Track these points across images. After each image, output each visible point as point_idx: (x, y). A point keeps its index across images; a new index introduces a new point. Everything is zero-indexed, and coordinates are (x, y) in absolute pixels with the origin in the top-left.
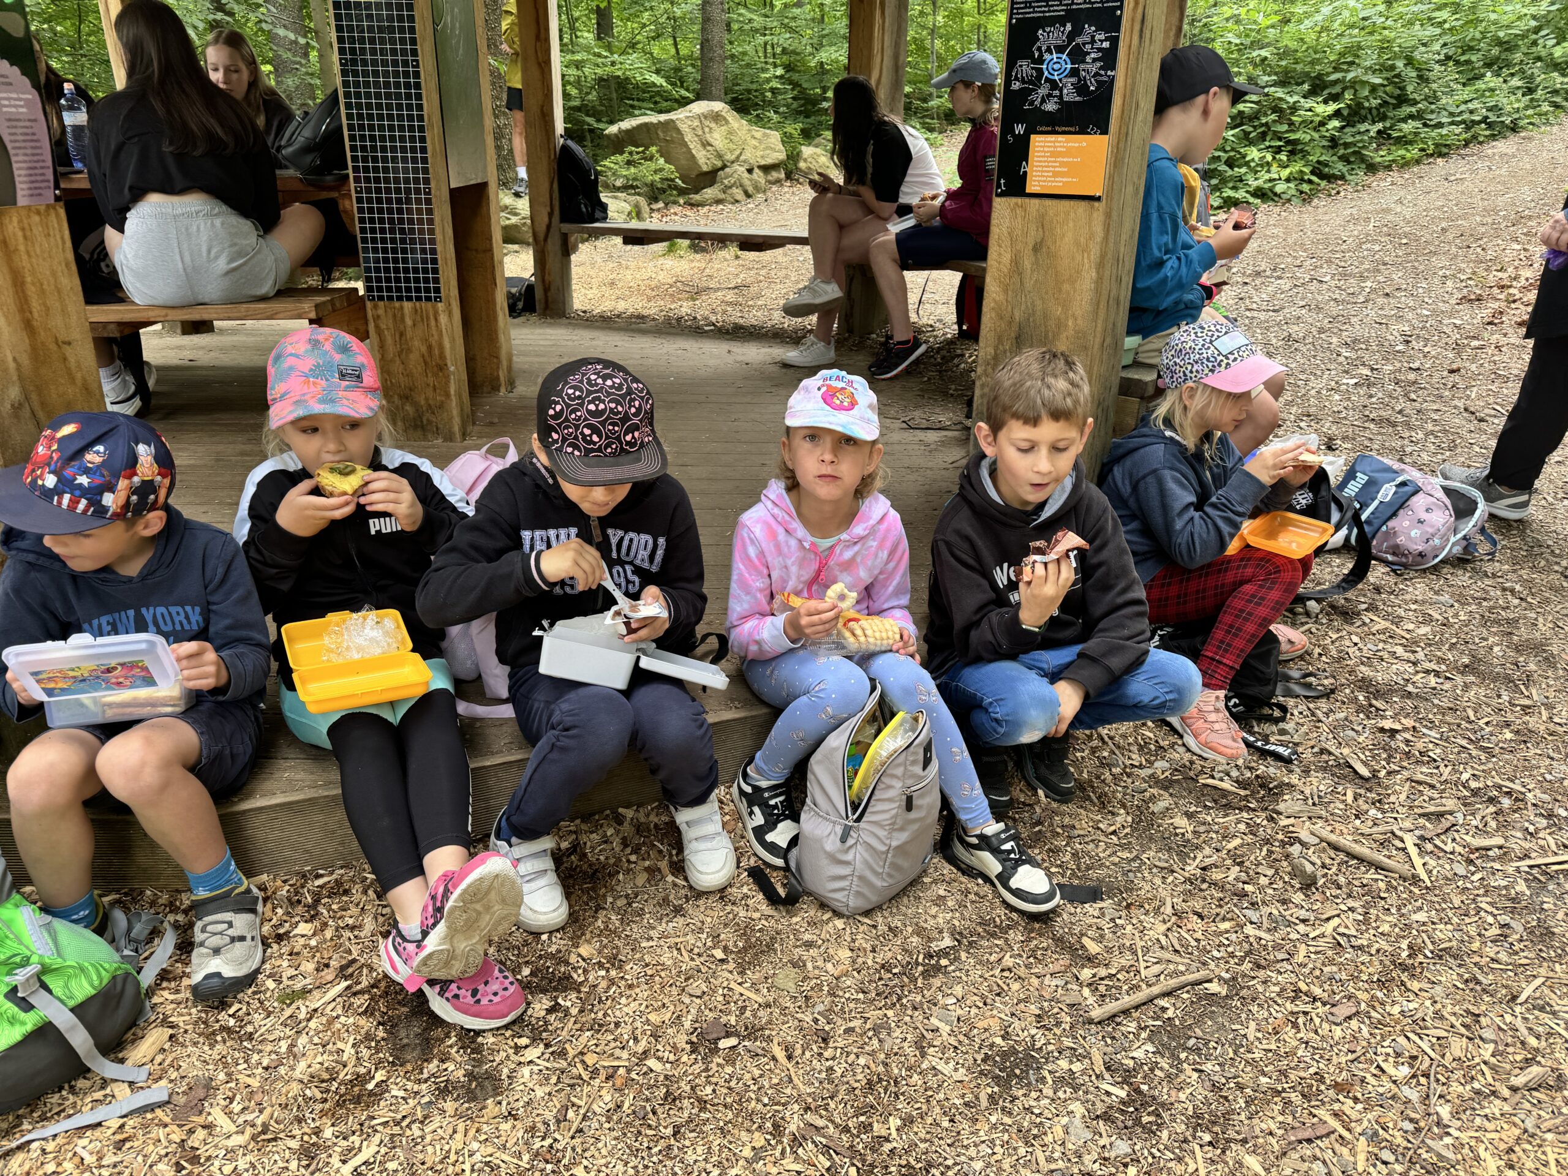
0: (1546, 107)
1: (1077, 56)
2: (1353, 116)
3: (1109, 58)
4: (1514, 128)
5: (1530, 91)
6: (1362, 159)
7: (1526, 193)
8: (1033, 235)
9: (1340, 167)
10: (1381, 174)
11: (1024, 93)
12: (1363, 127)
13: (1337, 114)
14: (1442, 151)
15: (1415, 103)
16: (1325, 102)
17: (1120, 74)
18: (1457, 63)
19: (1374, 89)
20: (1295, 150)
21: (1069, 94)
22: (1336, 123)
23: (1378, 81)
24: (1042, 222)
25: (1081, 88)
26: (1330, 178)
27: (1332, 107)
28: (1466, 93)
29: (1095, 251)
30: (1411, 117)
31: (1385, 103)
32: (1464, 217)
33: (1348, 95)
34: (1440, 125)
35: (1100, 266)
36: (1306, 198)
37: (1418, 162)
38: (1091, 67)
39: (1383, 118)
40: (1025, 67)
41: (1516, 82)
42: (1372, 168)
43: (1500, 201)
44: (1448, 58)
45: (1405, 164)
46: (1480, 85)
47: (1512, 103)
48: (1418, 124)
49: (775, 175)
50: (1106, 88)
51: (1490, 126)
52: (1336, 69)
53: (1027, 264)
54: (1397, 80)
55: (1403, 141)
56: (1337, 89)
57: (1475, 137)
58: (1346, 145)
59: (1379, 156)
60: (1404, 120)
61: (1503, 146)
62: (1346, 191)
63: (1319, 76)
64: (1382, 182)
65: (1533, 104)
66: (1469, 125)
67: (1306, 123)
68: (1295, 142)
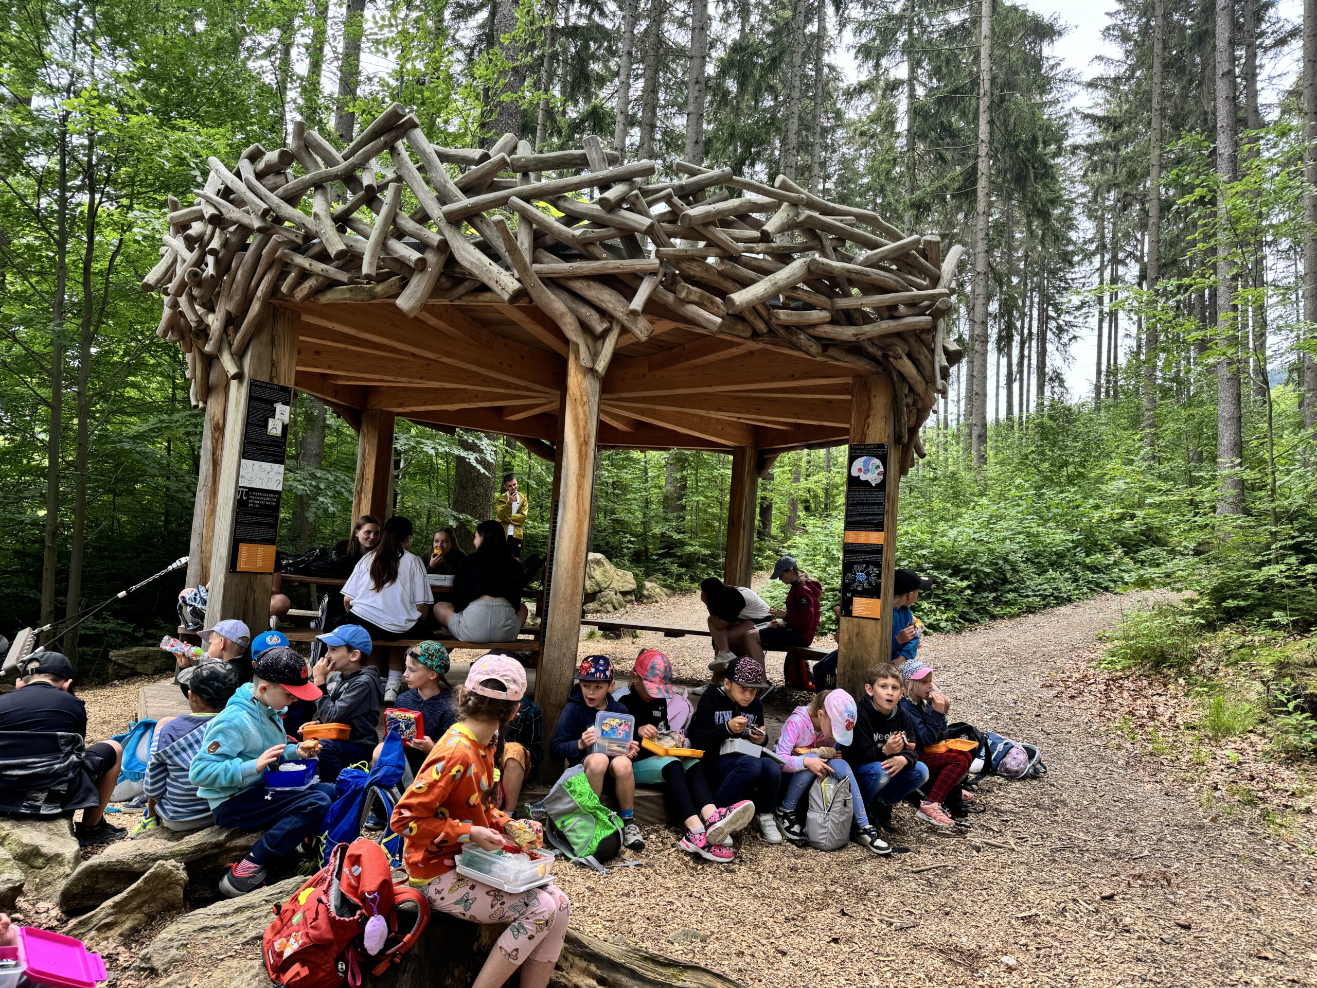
0: (1085, 590)
1: (868, 574)
2: (978, 588)
3: (879, 576)
4: (1069, 600)
5: (1076, 580)
6: (987, 612)
7: (1077, 635)
8: (856, 630)
9: (975, 616)
10: (998, 621)
11: (850, 584)
12: (985, 594)
13: (969, 587)
14: (1031, 610)
15: (1012, 583)
16: (962, 580)
17: (883, 581)
18: (1033, 563)
19: (987, 575)
20: (949, 605)
21: (866, 585)
22: (969, 592)
23: (988, 570)
24: (859, 625)
25: (870, 584)
26: (971, 621)
27: (965, 583)
28: (1040, 580)
29: (879, 636)
30: (1012, 591)
31: (995, 583)
32: (1045, 646)
33: (973, 577)
34: (1028, 596)
35: (881, 642)
36: (959, 632)
37: (1019, 615)
38: (873, 578)
39: (996, 590)
40: (850, 576)
41: (1067, 575)
42: (993, 617)
43: (1064, 639)
44: (1028, 559)
45: (1012, 616)
46: (1048, 575)
47: (1067, 587)
48: (1016, 595)
49: (629, 597)
50: (879, 585)
51: (1056, 598)
52: (965, 563)
53: (854, 639)
54: (999, 570)
55: (1008, 603)
56: (967, 573)
57: (1048, 604)
58: (977, 604)
59: (997, 611)
60: (1008, 592)
61: (1063, 610)
62: (980, 629)
63: (956, 566)
64: (999, 625)
65: (1078, 588)
66: (1044, 597)
67: (953, 591)
68: (948, 600)
